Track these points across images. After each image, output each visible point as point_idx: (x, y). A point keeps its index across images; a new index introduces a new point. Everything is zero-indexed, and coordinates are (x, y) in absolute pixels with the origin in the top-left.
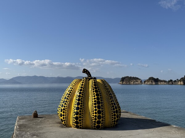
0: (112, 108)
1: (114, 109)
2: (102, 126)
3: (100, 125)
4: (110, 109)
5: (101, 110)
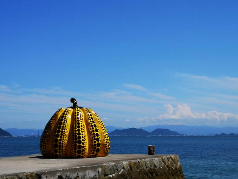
0: (75, 138)
1: (76, 139)
5: (59, 138)
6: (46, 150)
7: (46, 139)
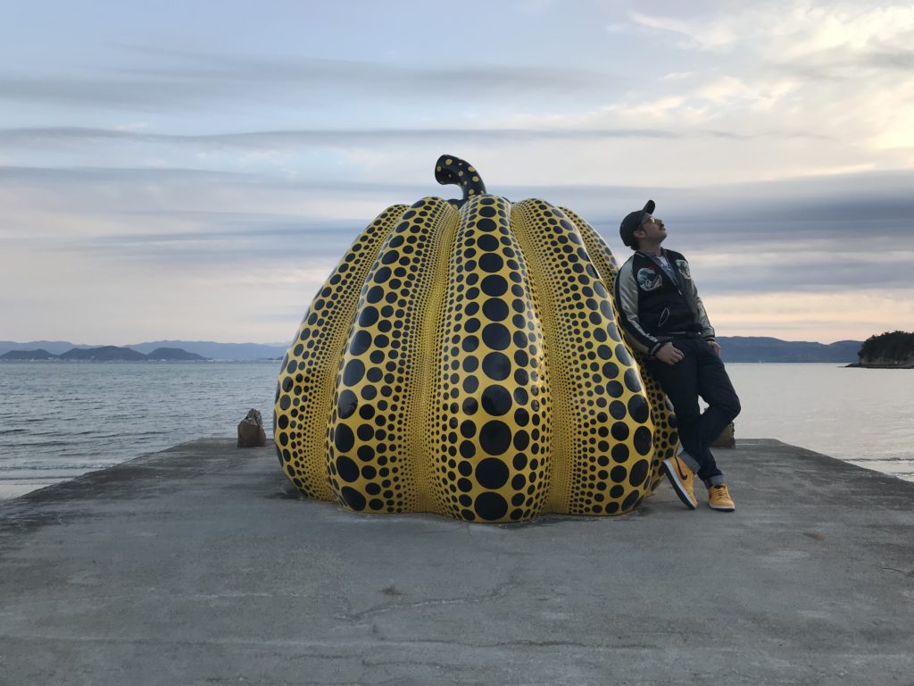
2: (518, 499)
3: (507, 492)
4: (585, 389)
5: (510, 384)
6: (382, 461)
7: (379, 385)
